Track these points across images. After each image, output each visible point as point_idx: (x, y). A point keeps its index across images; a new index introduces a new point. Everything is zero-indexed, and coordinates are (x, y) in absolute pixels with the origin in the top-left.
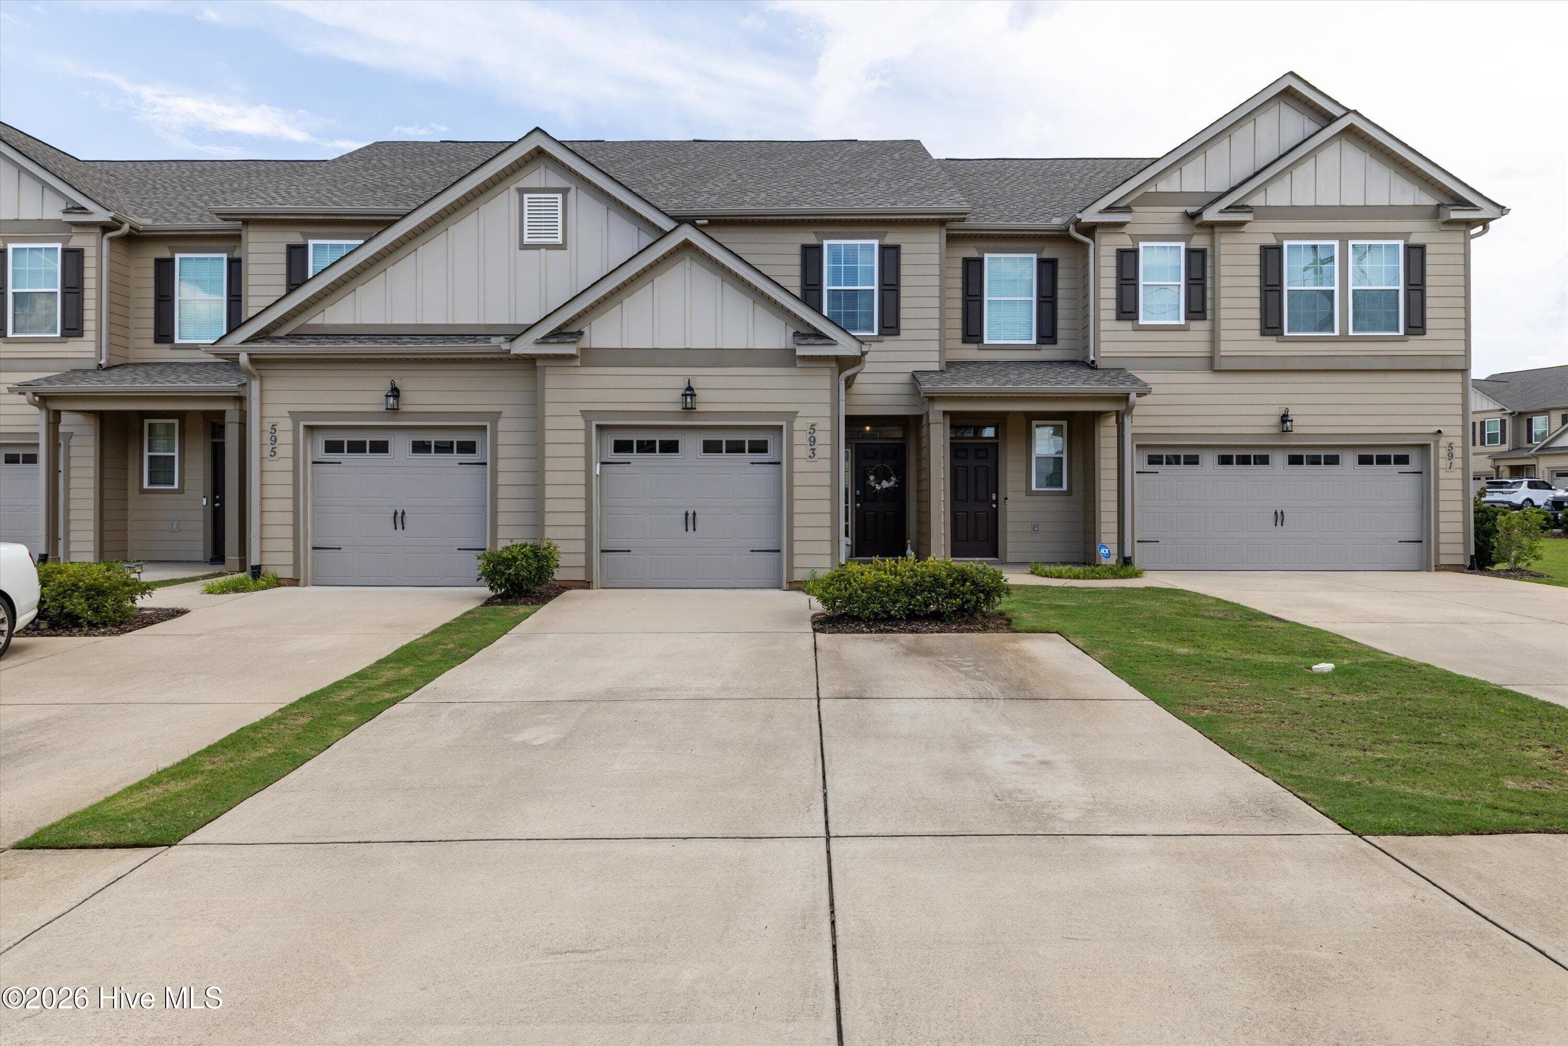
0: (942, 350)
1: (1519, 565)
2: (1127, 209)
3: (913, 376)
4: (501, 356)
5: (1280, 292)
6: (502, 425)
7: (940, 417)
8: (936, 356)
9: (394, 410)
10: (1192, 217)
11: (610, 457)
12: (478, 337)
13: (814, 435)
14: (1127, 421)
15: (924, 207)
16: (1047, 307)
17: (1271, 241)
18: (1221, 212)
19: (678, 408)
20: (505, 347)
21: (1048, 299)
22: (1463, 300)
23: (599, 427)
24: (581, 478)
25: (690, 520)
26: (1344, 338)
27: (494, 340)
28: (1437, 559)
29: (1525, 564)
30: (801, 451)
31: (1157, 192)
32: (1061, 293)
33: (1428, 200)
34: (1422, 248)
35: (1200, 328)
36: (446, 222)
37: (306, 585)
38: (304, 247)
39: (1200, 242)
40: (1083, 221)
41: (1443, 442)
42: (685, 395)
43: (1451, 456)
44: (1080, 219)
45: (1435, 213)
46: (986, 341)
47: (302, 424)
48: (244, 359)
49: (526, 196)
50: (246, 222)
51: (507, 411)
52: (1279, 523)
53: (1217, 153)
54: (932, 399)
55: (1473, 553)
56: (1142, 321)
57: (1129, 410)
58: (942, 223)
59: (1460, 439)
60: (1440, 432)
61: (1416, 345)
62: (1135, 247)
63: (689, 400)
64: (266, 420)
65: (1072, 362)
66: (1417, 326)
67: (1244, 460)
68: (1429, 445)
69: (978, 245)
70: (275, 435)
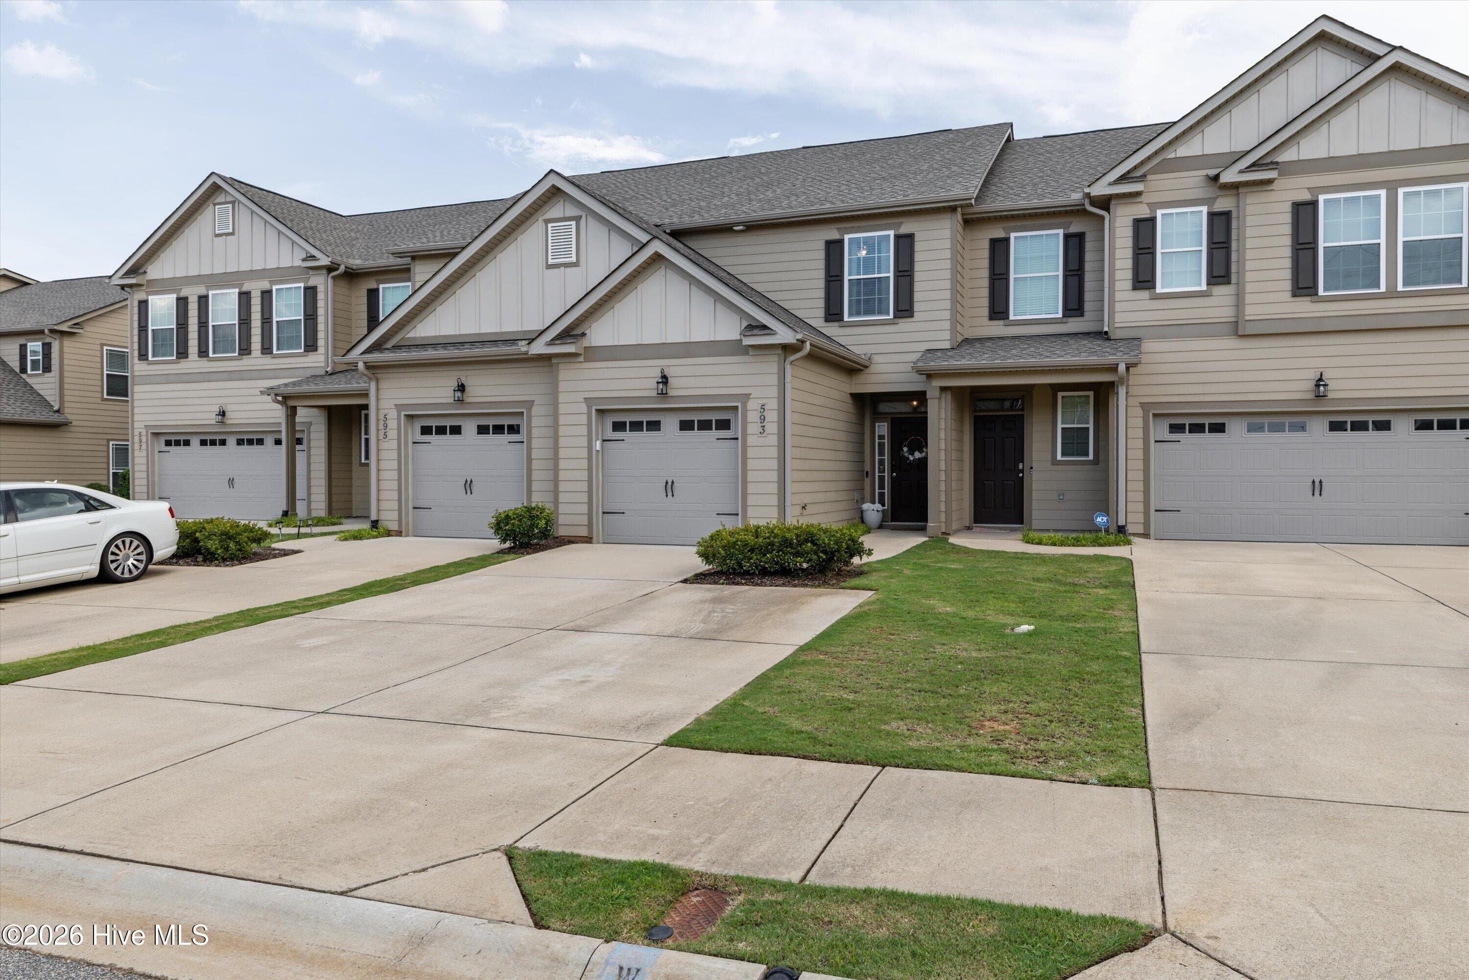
0: (953, 330)
2: (1142, 178)
3: (924, 355)
4: (522, 356)
5: (1315, 250)
6: (535, 410)
8: (947, 335)
9: (460, 401)
10: (1212, 179)
11: (609, 435)
13: (764, 414)
14: (1122, 391)
16: (1074, 281)
17: (1306, 196)
18: (1244, 172)
19: (656, 393)
20: (525, 349)
21: (1075, 273)
23: (599, 411)
24: (584, 453)
25: (669, 488)
26: (1392, 294)
30: (753, 429)
32: (1087, 267)
35: (1223, 293)
36: (496, 249)
37: (407, 535)
39: (1223, 204)
42: (659, 383)
44: (1090, 193)
46: (1012, 317)
47: (404, 413)
48: (361, 366)
49: (550, 225)
50: (414, 258)
51: (538, 400)
52: (1317, 492)
53: (1242, 112)
54: (932, 376)
56: (1159, 289)
57: (1122, 379)
58: (953, 209)
62: (1153, 215)
63: (663, 386)
64: (380, 412)
65: (1090, 334)
67: (1278, 428)
69: (1005, 225)
70: (386, 422)
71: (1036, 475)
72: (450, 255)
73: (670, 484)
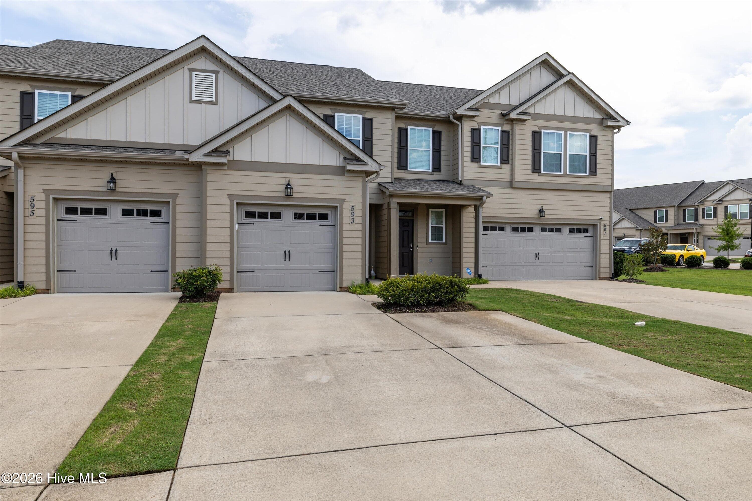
0: (392, 173)
1: (633, 277)
2: (476, 110)
3: (379, 183)
4: (183, 162)
5: (540, 153)
6: (179, 201)
7: (396, 205)
8: (389, 175)
9: (112, 191)
10: (503, 115)
11: (243, 220)
12: (165, 151)
13: (354, 211)
14: (480, 210)
15: (386, 100)
16: (437, 154)
17: (537, 129)
18: (518, 114)
19: (283, 195)
20: (186, 156)
21: (437, 151)
22: (611, 161)
23: (238, 204)
24: (228, 232)
25: (287, 255)
26: (565, 176)
27: (178, 153)
28: (599, 275)
29: (635, 276)
30: (347, 220)
31: (489, 103)
32: (443, 148)
33: (599, 116)
34: (596, 137)
35: (506, 167)
36: (146, 83)
37: (54, 293)
38: (32, 94)
39: (507, 127)
40: (458, 113)
41: (602, 223)
42: (287, 188)
43: (605, 229)
45: (601, 122)
46: (409, 169)
47: (52, 197)
48: (15, 155)
49: (194, 73)
51: (182, 193)
52: (537, 258)
53: (515, 86)
54: (391, 196)
55: (613, 272)
56: (482, 163)
57: (482, 204)
58: (393, 109)
59: (609, 222)
60: (601, 218)
61: (593, 180)
62: (479, 128)
63: (289, 191)
64: (27, 194)
65: (448, 181)
66: (593, 172)
67: (523, 230)
68: (597, 224)
69: (405, 121)
70: (34, 203)
71: (419, 249)
73: (287, 253)
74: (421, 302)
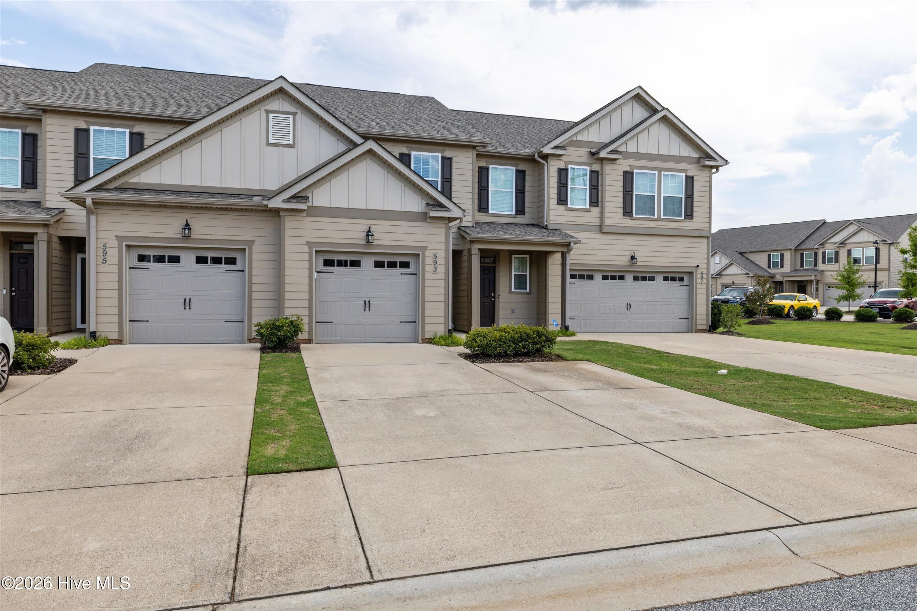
0: (473, 216)
1: (731, 329)
2: (563, 148)
3: (458, 228)
4: (261, 208)
5: (632, 195)
6: (255, 248)
7: (477, 252)
8: (470, 219)
9: (187, 237)
10: (592, 154)
11: (322, 269)
12: (241, 196)
13: (436, 259)
14: (567, 256)
15: (466, 138)
16: (520, 195)
17: (628, 169)
18: (608, 153)
19: (364, 242)
20: (265, 203)
21: (521, 191)
22: (708, 204)
24: (306, 280)
25: (367, 305)
26: (659, 219)
27: (256, 199)
28: (696, 326)
29: (734, 329)
30: (429, 268)
31: (577, 140)
32: (527, 189)
33: (695, 155)
34: (692, 177)
35: (596, 210)
37: (126, 344)
38: (87, 131)
39: (596, 167)
40: (543, 152)
41: (699, 271)
42: (367, 235)
43: (702, 278)
44: (542, 151)
45: (698, 161)
46: (490, 212)
47: (124, 244)
48: (89, 201)
49: (271, 115)
50: (45, 111)
51: (258, 240)
52: (629, 309)
53: (605, 123)
54: (472, 242)
55: (710, 324)
56: (569, 206)
57: (569, 251)
58: (474, 147)
59: (706, 269)
60: (698, 266)
61: (689, 224)
62: (567, 168)
63: (370, 238)
64: (100, 241)
65: (533, 225)
66: (689, 215)
67: (613, 278)
68: (693, 272)
69: (486, 160)
70: (106, 250)
71: (501, 299)
72: (187, 123)
73: (367, 303)
74: (509, 352)
